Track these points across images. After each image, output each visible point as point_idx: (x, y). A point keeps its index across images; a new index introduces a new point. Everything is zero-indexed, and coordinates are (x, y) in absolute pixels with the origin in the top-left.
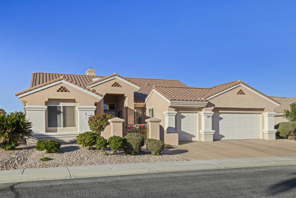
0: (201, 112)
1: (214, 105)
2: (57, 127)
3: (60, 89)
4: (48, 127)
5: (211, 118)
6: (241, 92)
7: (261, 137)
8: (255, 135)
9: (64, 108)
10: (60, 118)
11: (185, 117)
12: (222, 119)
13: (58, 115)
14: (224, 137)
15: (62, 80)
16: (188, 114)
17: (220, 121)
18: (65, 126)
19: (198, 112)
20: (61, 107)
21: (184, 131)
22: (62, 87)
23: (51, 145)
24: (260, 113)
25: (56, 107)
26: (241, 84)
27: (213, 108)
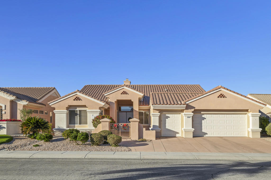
0: (183, 114)
1: (195, 108)
2: (75, 124)
3: (75, 99)
4: (69, 124)
5: (191, 118)
6: (222, 96)
7: (247, 136)
8: (240, 133)
9: (80, 111)
10: (77, 118)
11: (169, 117)
12: (205, 119)
13: (76, 116)
14: (207, 134)
15: (77, 92)
16: (172, 115)
17: (203, 121)
18: (80, 123)
19: (181, 113)
20: (77, 110)
21: (169, 129)
22: (77, 97)
23: (43, 137)
24: (246, 114)
25: (75, 111)
26: (221, 89)
27: (193, 110)
